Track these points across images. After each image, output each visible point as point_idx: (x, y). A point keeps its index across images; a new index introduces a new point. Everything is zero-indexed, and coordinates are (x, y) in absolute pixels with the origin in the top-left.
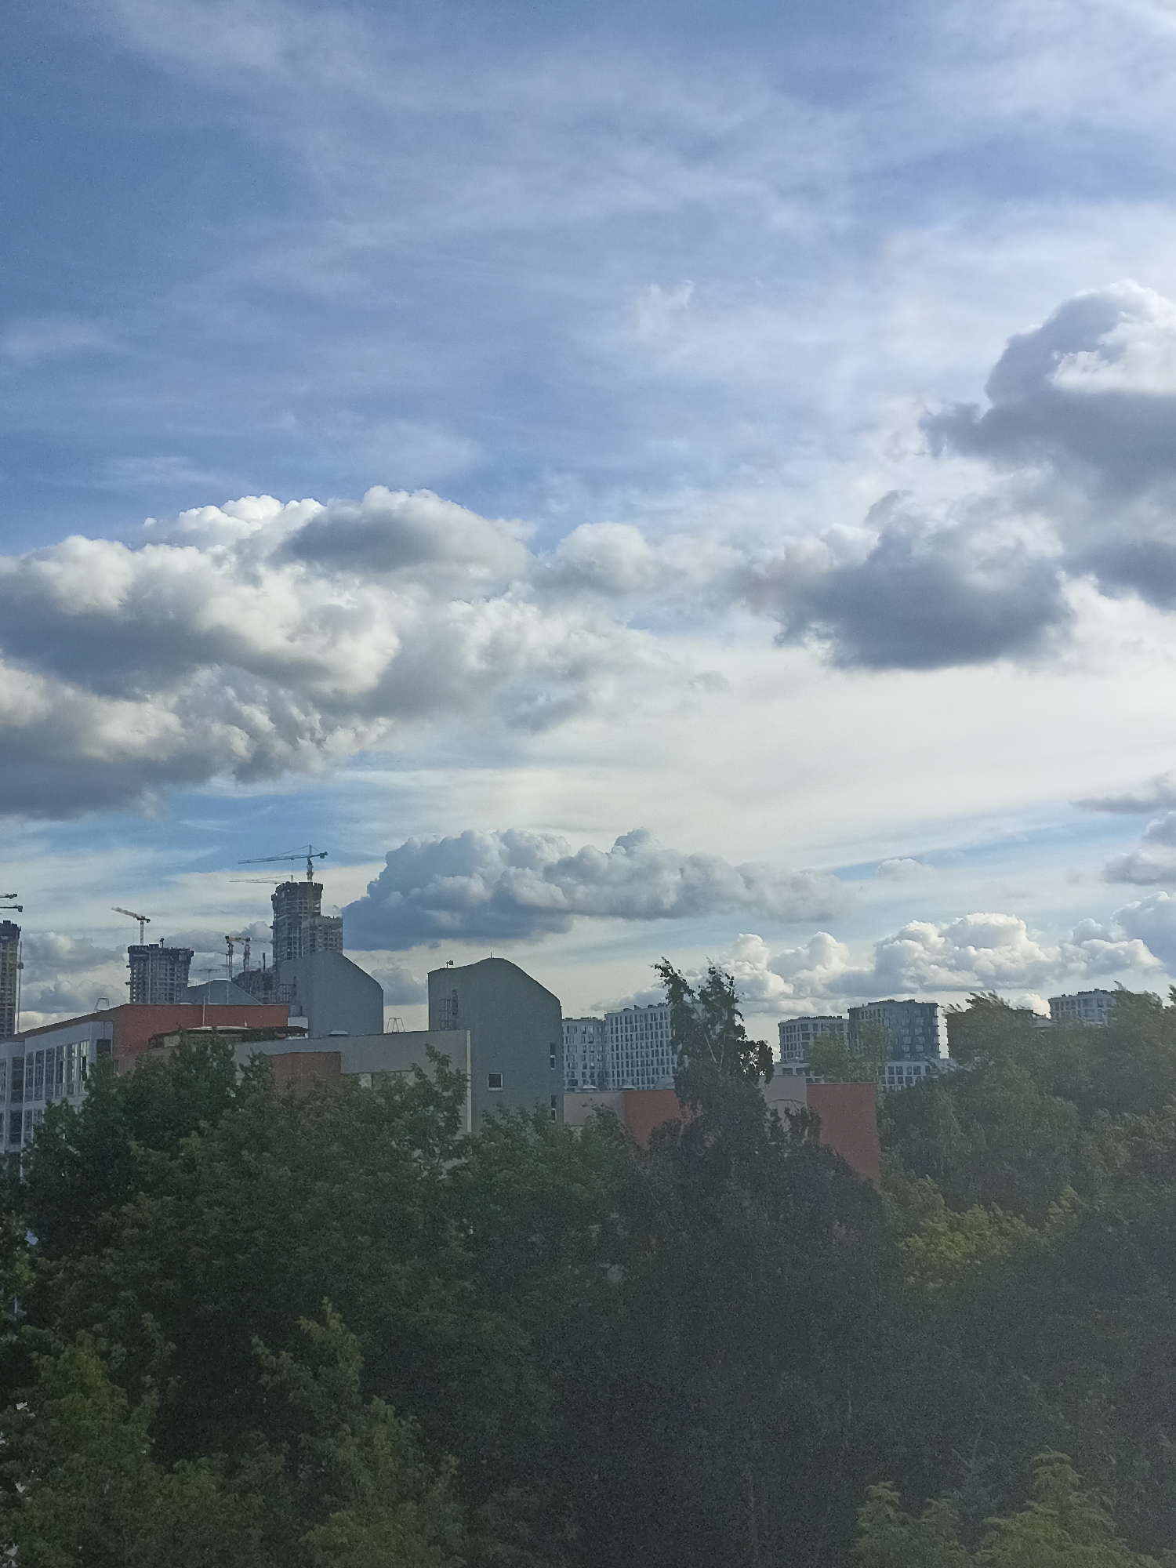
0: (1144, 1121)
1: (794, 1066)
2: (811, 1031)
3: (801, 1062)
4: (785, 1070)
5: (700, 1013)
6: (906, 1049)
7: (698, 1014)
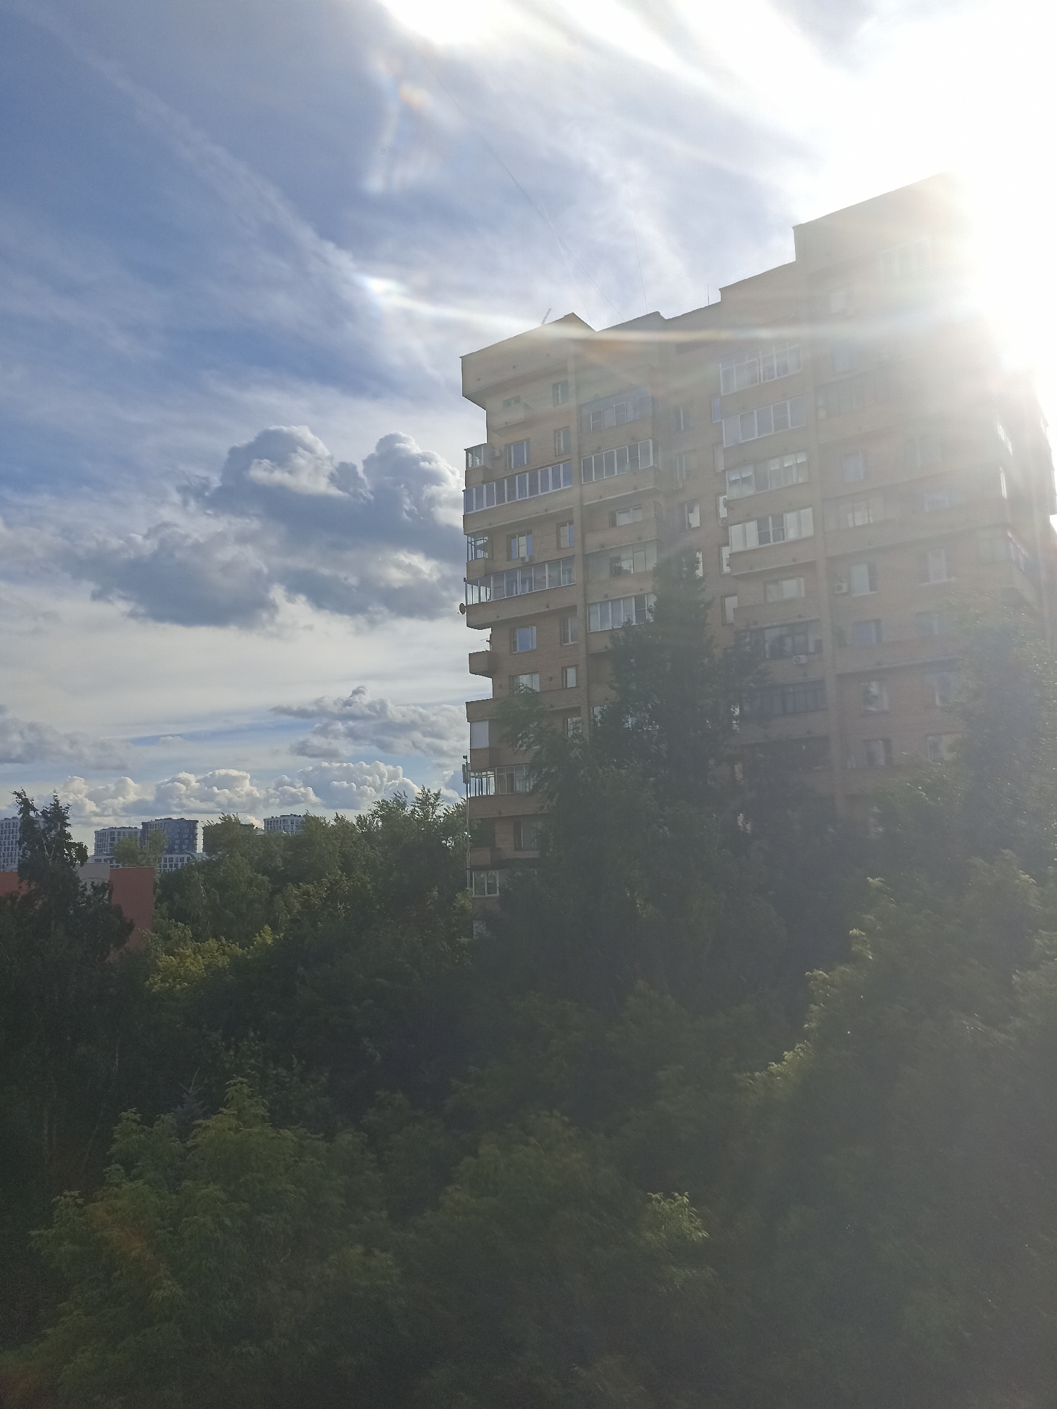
0: (310, 887)
1: (103, 858)
2: (116, 836)
3: (107, 855)
4: (96, 860)
5: (42, 824)
6: (176, 847)
7: (39, 825)
